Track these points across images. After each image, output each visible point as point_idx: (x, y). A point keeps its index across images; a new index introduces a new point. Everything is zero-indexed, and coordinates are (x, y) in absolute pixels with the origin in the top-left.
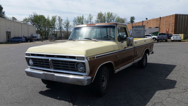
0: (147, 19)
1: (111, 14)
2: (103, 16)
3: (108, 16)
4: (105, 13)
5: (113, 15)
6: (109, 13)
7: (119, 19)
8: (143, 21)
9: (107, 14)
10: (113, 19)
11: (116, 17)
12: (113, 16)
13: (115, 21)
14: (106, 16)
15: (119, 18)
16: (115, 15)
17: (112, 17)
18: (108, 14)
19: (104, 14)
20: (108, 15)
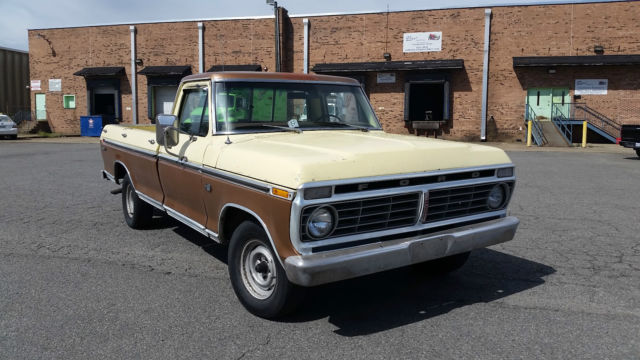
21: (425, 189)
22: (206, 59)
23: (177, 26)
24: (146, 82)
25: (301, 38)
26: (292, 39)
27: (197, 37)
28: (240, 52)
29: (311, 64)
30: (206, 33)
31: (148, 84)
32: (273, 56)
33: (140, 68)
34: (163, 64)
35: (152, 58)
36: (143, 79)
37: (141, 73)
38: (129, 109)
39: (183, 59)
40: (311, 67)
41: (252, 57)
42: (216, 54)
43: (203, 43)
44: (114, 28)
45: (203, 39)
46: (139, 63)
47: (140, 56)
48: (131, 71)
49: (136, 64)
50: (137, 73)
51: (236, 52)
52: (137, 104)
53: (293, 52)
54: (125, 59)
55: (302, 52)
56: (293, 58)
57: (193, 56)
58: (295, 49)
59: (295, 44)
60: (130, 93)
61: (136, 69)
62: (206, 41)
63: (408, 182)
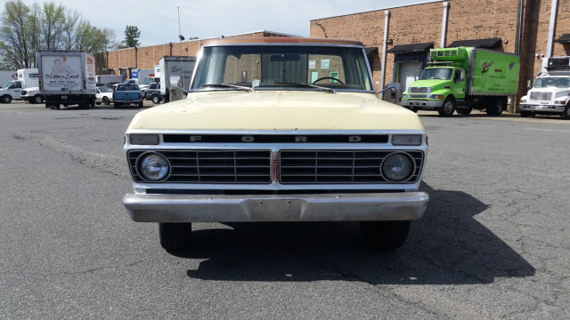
0: (182, 38)
1: (60, 10)
2: (29, 14)
3: (49, 15)
4: (36, 6)
5: (66, 13)
6: (52, 6)
7: (86, 31)
8: (171, 45)
9: (42, 9)
10: (66, 29)
11: (78, 21)
12: (66, 17)
13: (73, 34)
14: (42, 16)
15: (89, 27)
16: (72, 15)
17: (64, 22)
18: (49, 10)
19: (31, 8)
20: (46, 12)
21: (274, 148)
22: (448, 36)
23: (424, 7)
24: (393, 59)
25: (548, 8)
26: (538, 11)
27: (442, 15)
28: (481, 26)
29: (557, 34)
30: (450, 11)
31: (395, 61)
32: (515, 28)
33: (390, 47)
34: (409, 43)
35: (401, 38)
36: (392, 56)
37: (391, 51)
38: (377, 83)
39: (428, 37)
40: (557, 38)
41: (493, 31)
42: (458, 30)
43: (447, 21)
44: (373, 14)
45: (447, 18)
46: (390, 42)
47: (391, 36)
48: (382, 50)
49: (387, 43)
50: (387, 52)
51: (477, 27)
52: (384, 78)
53: (537, 23)
54: (379, 41)
55: (548, 22)
56: (537, 30)
57: (436, 34)
58: (540, 21)
59: (541, 15)
60: (380, 69)
61: (387, 48)
62: (450, 19)
63: (252, 139)
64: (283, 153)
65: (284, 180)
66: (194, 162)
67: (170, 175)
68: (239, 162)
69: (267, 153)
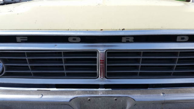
63: (79, 40)
64: (109, 53)
65: (109, 75)
66: (24, 61)
67: (4, 72)
68: (67, 61)
69: (95, 53)
